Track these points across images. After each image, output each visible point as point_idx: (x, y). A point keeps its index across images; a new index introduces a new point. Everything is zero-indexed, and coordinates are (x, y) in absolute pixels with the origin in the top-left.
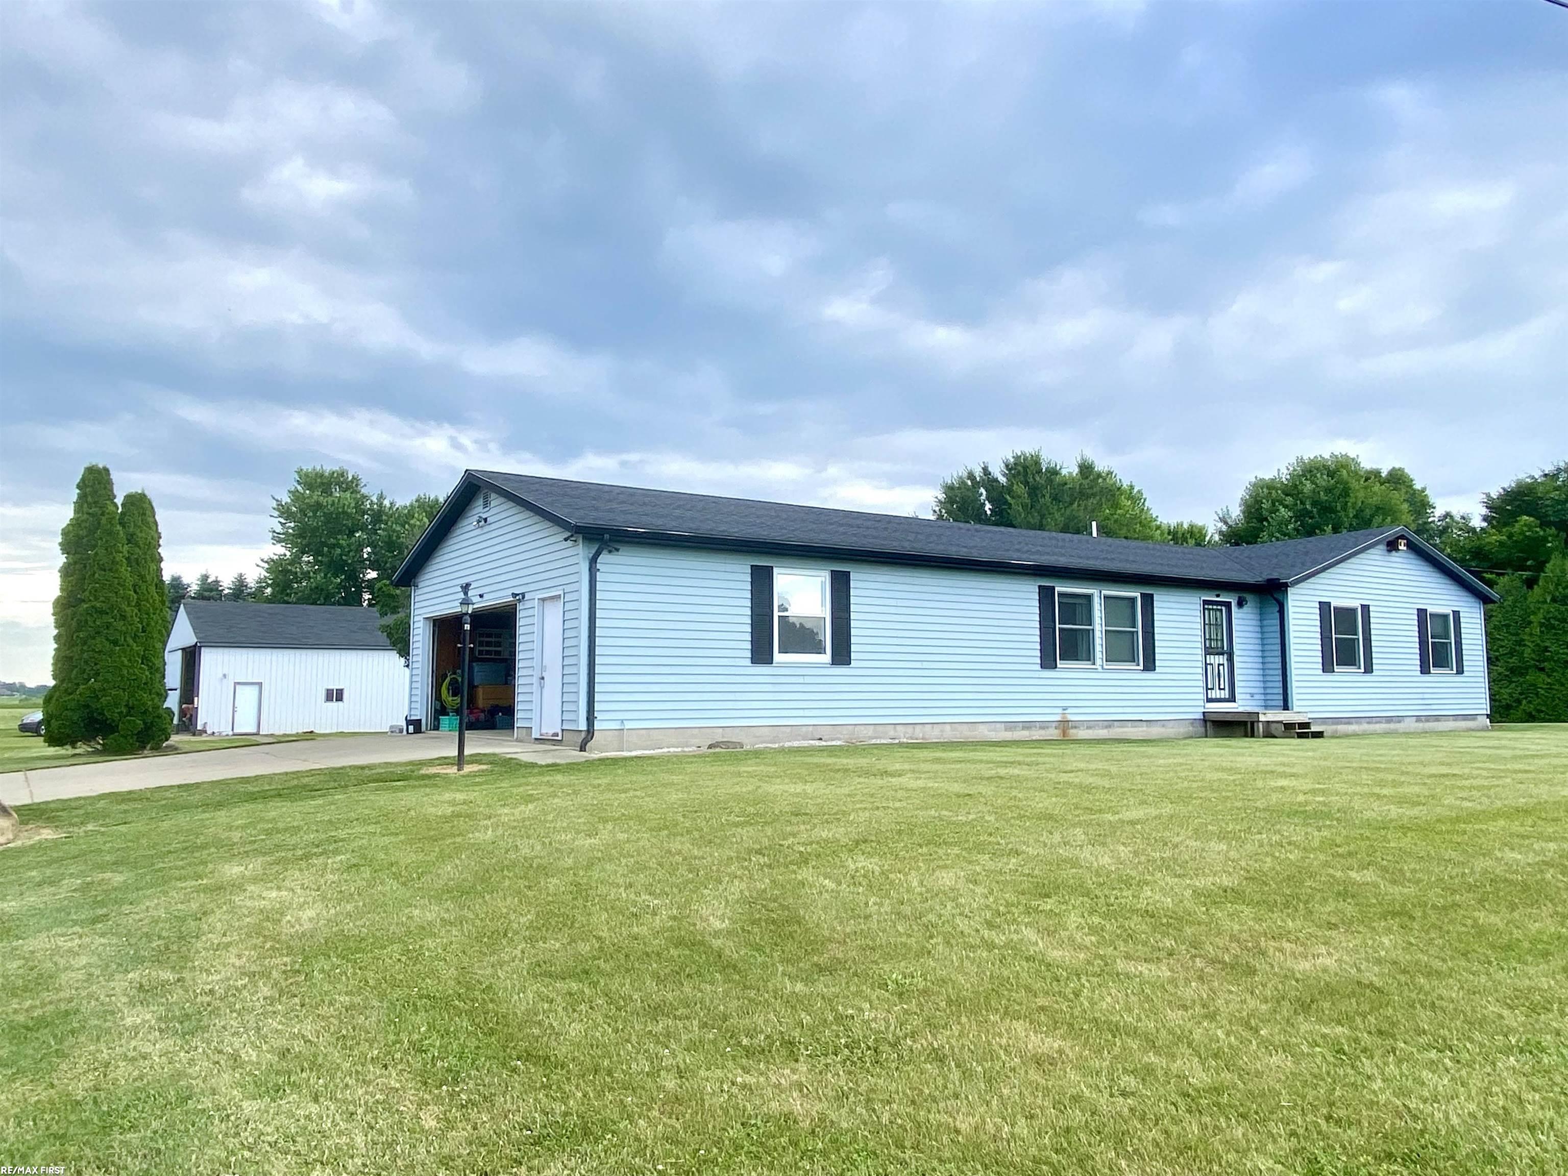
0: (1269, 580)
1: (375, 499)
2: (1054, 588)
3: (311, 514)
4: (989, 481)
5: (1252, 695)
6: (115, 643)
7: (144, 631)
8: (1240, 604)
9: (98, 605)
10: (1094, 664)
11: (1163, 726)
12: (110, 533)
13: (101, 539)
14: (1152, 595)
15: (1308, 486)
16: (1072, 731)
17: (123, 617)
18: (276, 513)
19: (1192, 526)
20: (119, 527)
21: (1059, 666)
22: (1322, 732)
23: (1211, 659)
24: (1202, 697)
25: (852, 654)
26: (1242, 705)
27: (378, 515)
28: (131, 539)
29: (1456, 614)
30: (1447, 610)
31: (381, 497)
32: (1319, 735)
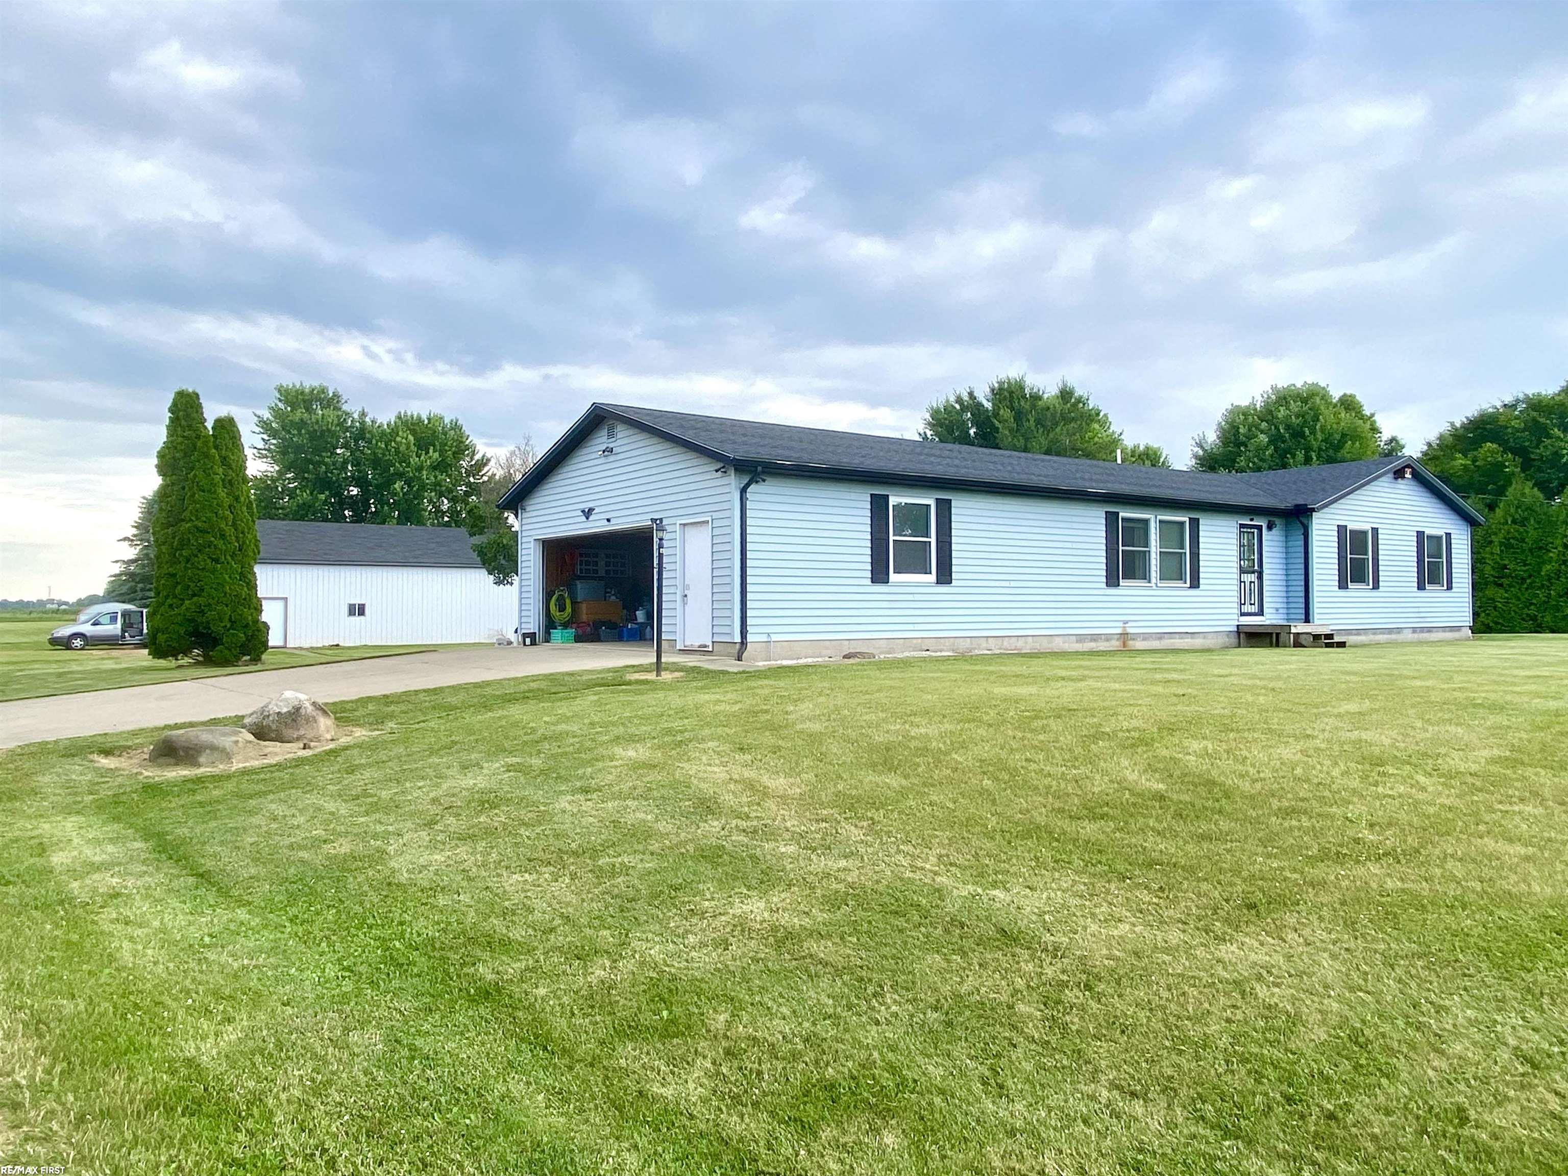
0: (1297, 506)
1: (356, 416)
2: (1118, 513)
3: (296, 432)
4: (975, 406)
5: (1277, 609)
6: (217, 561)
7: (240, 550)
8: (1270, 527)
9: (200, 524)
10: (1149, 582)
11: (1204, 638)
12: (207, 456)
13: (199, 461)
14: (1198, 519)
15: (1282, 412)
16: (1131, 642)
17: (223, 536)
18: (258, 430)
19: (1147, 448)
20: (214, 451)
21: (1121, 584)
22: (1345, 643)
23: (1245, 577)
24: (1237, 611)
25: (953, 574)
26: (1270, 618)
27: (362, 433)
28: (224, 460)
29: (1448, 535)
30: (1441, 532)
31: (363, 414)
32: (1342, 645)
